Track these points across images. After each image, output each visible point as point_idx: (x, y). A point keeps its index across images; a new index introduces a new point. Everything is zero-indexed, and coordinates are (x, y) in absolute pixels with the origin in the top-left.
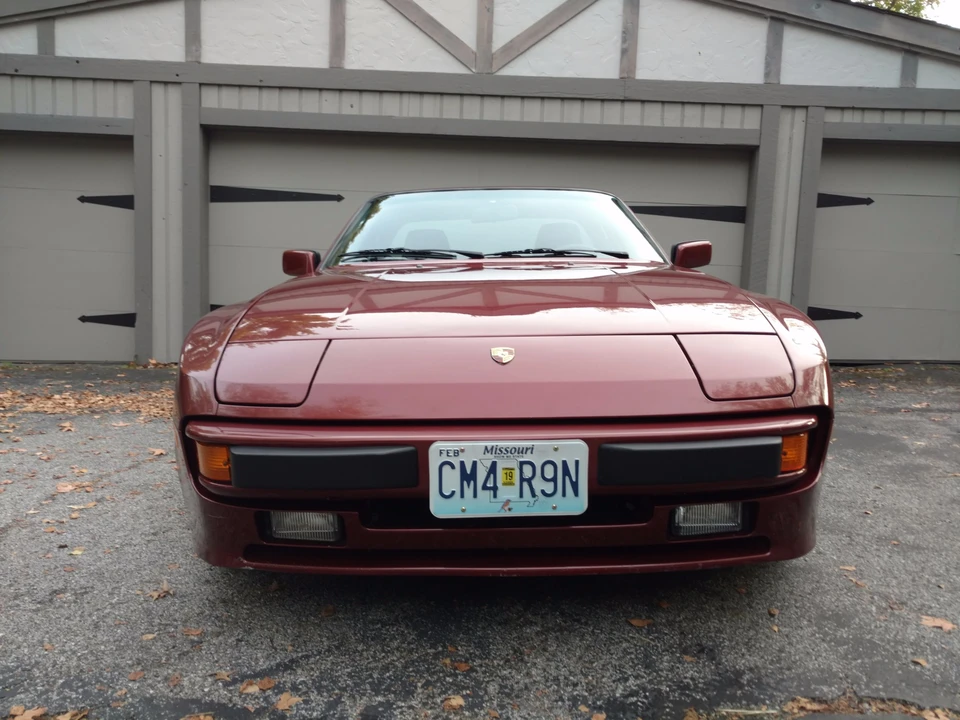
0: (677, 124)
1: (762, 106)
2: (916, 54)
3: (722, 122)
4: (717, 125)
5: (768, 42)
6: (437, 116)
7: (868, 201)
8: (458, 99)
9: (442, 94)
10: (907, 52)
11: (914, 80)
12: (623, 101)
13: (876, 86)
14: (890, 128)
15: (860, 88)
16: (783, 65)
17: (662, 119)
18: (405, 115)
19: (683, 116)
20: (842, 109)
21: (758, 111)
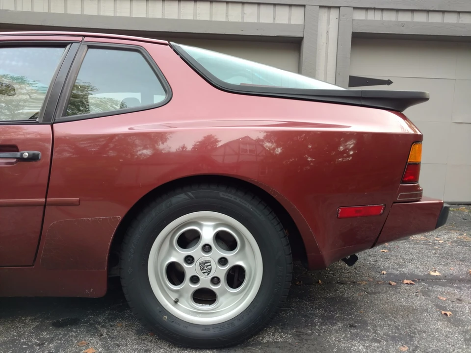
0: (239, 20)
1: (304, 6)
3: (274, 19)
4: (270, 21)
6: (46, 11)
7: (388, 82)
14: (403, 25)
17: (227, 16)
18: (19, 9)
19: (243, 13)
20: (367, 9)
21: (301, 10)
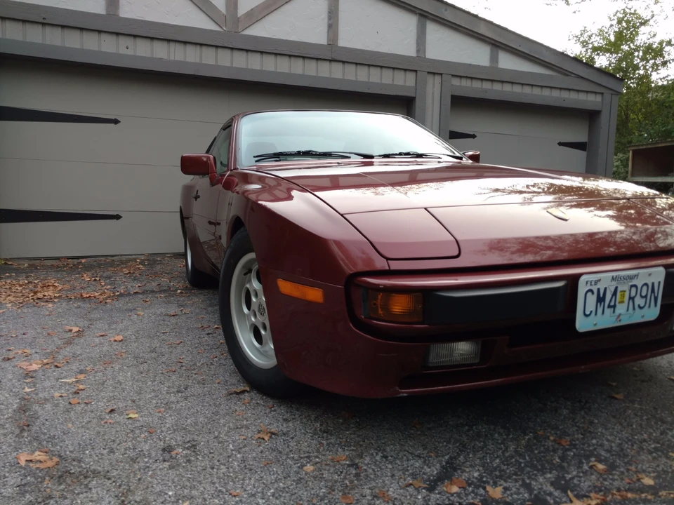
0: (366, 79)
1: (416, 71)
2: (497, 47)
3: (393, 80)
4: (390, 82)
5: (418, 30)
6: (198, 61)
7: (473, 136)
8: (214, 49)
9: (201, 45)
10: (493, 44)
11: (497, 62)
12: (330, 61)
13: (478, 64)
14: (486, 91)
15: (470, 65)
16: (427, 46)
17: (356, 75)
18: (172, 58)
19: (369, 74)
20: (461, 77)
21: (414, 74)
